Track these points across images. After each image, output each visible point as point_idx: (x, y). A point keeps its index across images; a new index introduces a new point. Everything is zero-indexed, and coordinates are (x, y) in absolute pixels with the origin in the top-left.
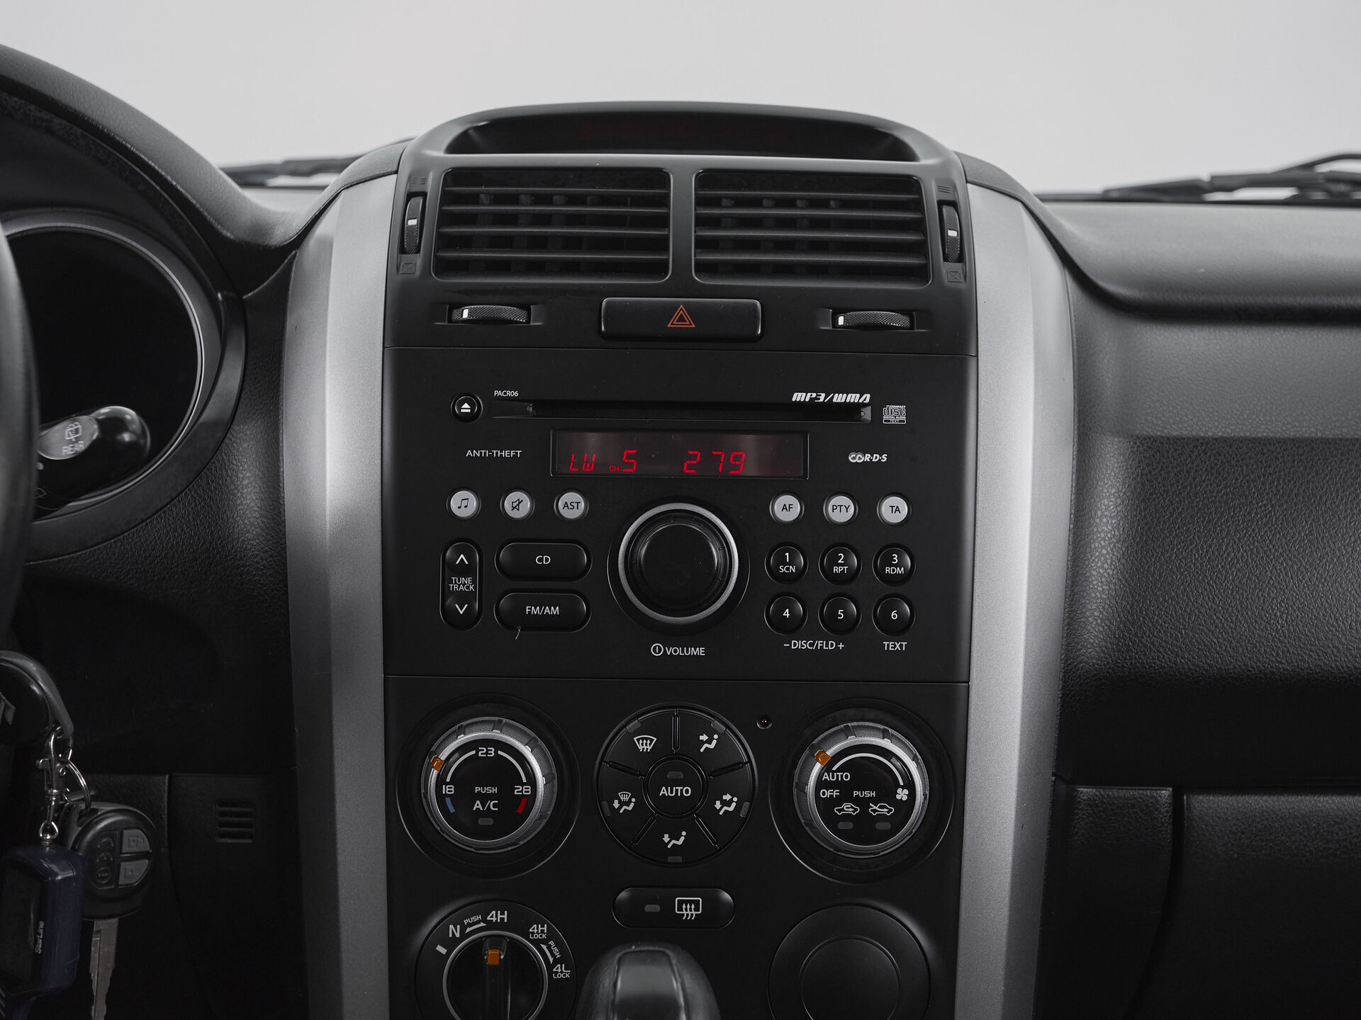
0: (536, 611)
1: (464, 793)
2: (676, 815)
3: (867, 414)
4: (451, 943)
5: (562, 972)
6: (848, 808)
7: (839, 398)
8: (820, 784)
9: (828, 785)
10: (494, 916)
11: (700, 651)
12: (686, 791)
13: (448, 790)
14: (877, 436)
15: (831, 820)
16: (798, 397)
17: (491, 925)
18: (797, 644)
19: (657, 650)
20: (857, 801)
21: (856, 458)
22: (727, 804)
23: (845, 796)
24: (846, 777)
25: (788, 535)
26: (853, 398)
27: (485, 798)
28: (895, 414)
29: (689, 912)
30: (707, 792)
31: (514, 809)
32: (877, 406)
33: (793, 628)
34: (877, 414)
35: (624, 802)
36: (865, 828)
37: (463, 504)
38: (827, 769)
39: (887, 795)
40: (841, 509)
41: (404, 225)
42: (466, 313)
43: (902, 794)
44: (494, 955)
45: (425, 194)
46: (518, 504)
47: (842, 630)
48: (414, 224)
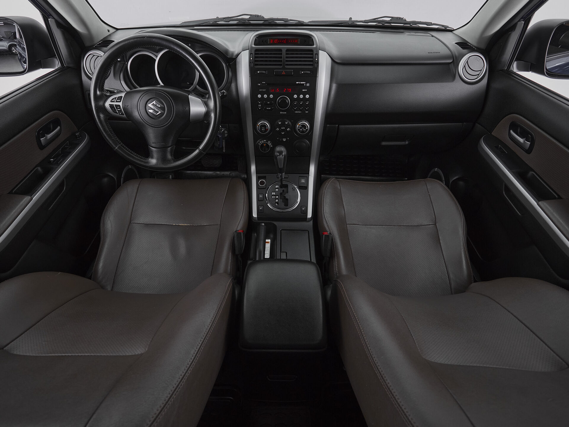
0: (268, 108)
1: (261, 129)
2: (283, 130)
3: (305, 85)
4: (260, 143)
5: (271, 146)
7: (302, 83)
8: (298, 127)
9: (299, 127)
10: (264, 141)
11: (286, 113)
12: (284, 128)
13: (259, 128)
14: (306, 87)
15: (299, 131)
16: (297, 83)
17: (264, 142)
18: (296, 112)
19: (281, 113)
20: (302, 129)
21: (303, 90)
22: (288, 129)
23: (301, 128)
24: (301, 126)
25: (295, 99)
26: (303, 83)
27: (263, 129)
28: (308, 85)
29: (284, 140)
30: (286, 128)
31: (266, 130)
32: (306, 84)
33: (296, 110)
34: (306, 85)
35: (278, 129)
36: (303, 132)
37: (259, 96)
38: (299, 126)
39: (305, 128)
40: (301, 96)
41: (250, 59)
42: (258, 72)
43: (307, 128)
44: (265, 145)
45: (252, 54)
46: (265, 96)
47: (301, 110)
48: (251, 59)
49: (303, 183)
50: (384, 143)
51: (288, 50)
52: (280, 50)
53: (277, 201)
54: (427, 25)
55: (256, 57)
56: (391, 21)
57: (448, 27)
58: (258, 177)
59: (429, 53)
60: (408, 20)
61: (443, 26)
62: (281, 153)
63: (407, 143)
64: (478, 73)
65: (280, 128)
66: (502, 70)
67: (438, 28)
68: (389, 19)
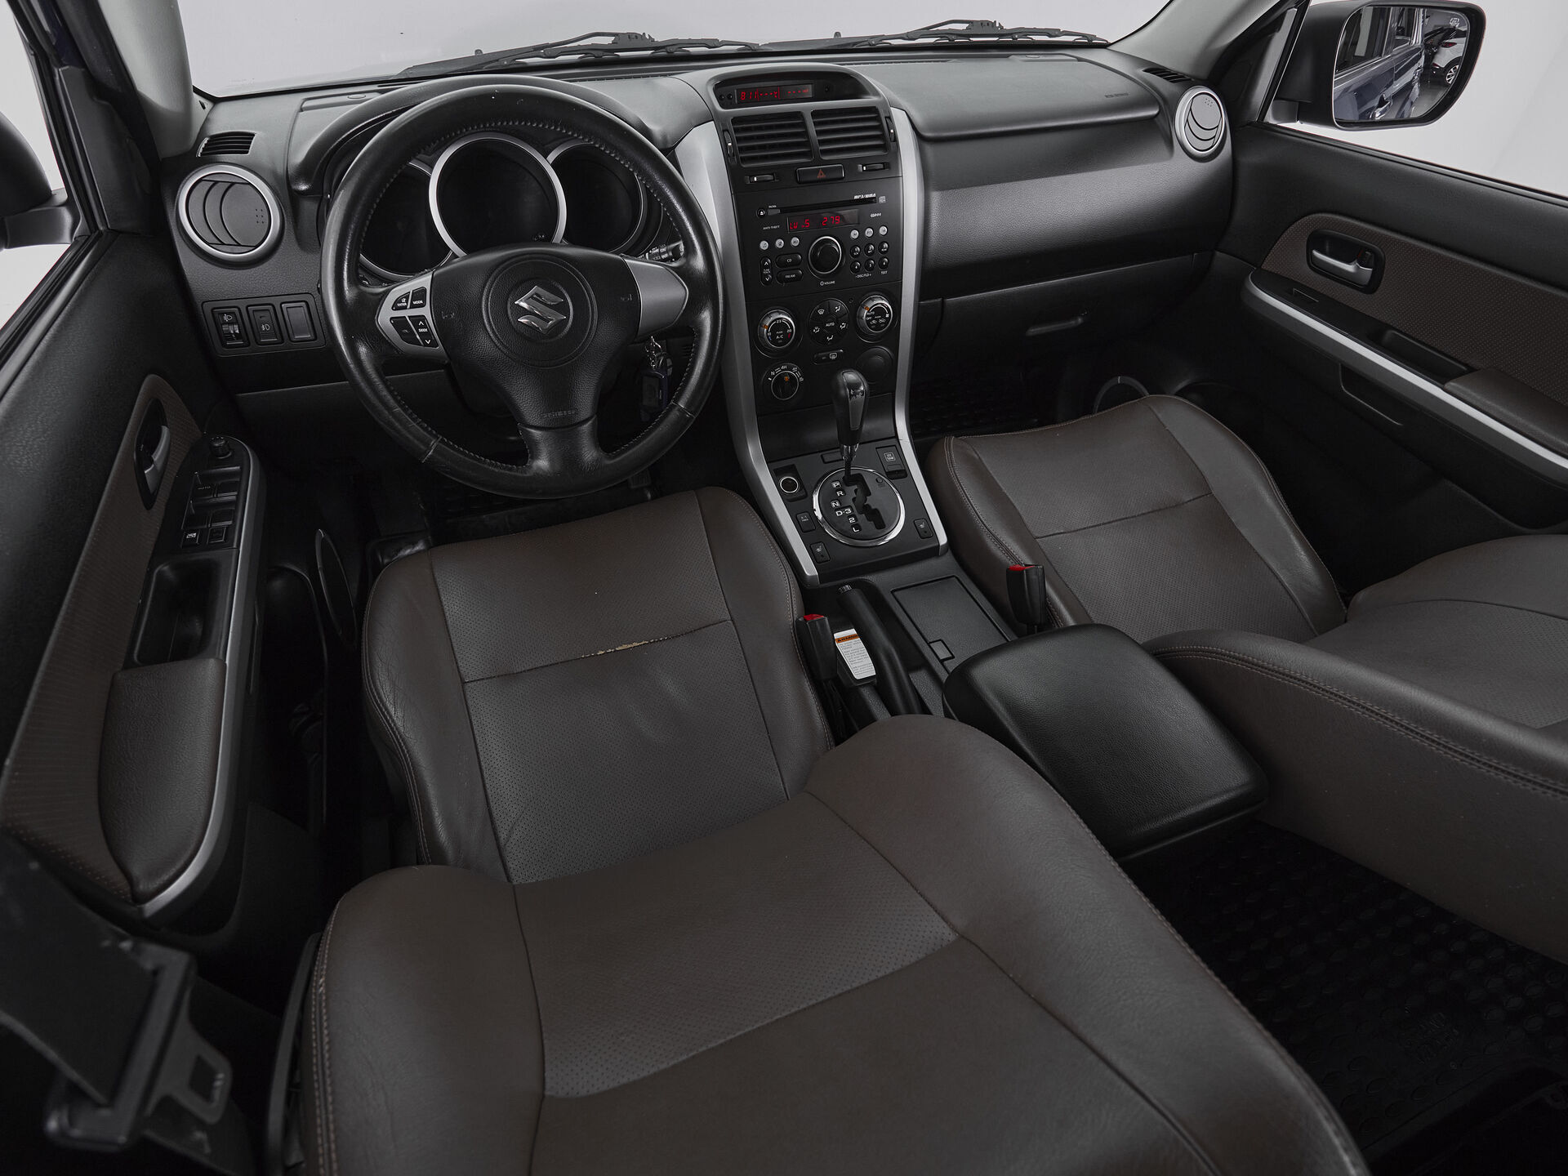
0: (788, 277)
1: (774, 336)
2: (830, 331)
3: (874, 201)
4: (772, 377)
5: (802, 379)
6: (874, 322)
7: (867, 196)
8: (867, 316)
9: (869, 316)
10: (783, 367)
11: (834, 282)
12: (833, 324)
13: (769, 334)
14: (878, 207)
15: (870, 326)
17: (783, 370)
18: (859, 276)
19: (821, 283)
20: (876, 319)
21: (873, 216)
22: (843, 326)
23: (873, 319)
24: (873, 313)
25: (856, 243)
26: (871, 196)
27: (779, 335)
28: (882, 199)
29: (834, 357)
30: (838, 323)
31: (787, 337)
32: (877, 198)
33: (858, 271)
34: (877, 200)
35: (817, 330)
36: (878, 327)
37: (764, 245)
38: (869, 312)
39: (883, 316)
40: (869, 232)
41: (726, 145)
42: (755, 179)
43: (887, 316)
44: (787, 378)
45: (728, 131)
46: (780, 243)
47: (870, 270)
48: (730, 144)
49: (891, 463)
50: (1033, 331)
51: (816, 114)
52: (797, 115)
53: (852, 520)
54: (1050, 36)
55: (739, 140)
56: (968, 32)
57: (1095, 37)
58: (774, 470)
59: (1107, 96)
60: (1008, 25)
61: (1084, 36)
62: (853, 386)
63: (1080, 320)
64: (1212, 134)
65: (822, 326)
66: (1251, 124)
67: (1073, 42)
68: (964, 26)
